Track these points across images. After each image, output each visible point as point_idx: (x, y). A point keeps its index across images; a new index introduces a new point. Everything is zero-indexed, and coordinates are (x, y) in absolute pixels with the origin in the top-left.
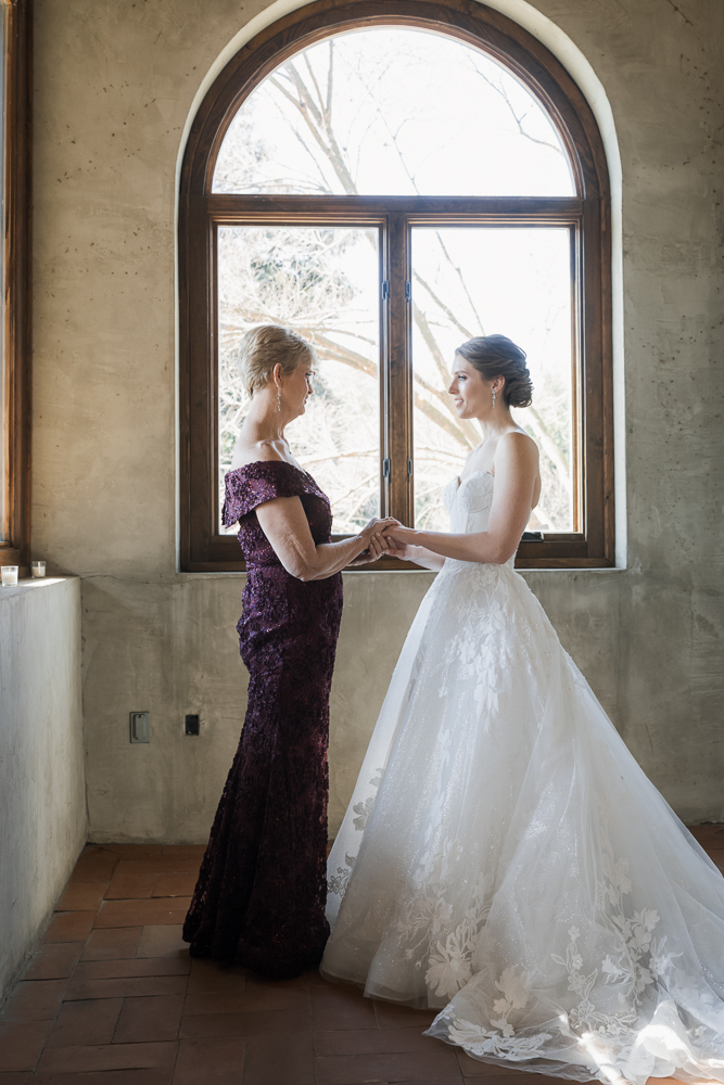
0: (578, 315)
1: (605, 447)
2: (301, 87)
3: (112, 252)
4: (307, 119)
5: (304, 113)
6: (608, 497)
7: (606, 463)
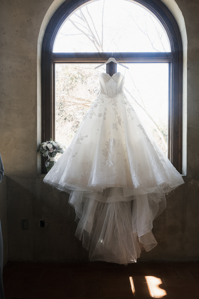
0: (171, 91)
1: (179, 135)
2: (94, 37)
3: (17, 70)
4: (95, 46)
5: (94, 44)
6: (180, 151)
7: (179, 140)
